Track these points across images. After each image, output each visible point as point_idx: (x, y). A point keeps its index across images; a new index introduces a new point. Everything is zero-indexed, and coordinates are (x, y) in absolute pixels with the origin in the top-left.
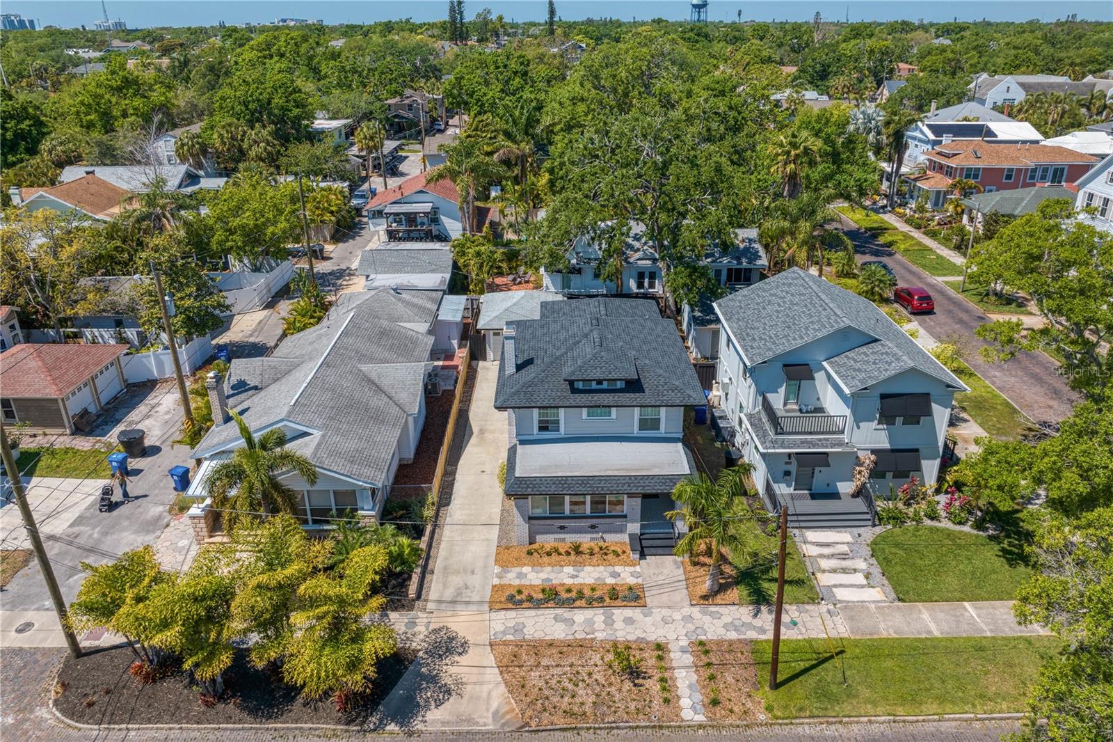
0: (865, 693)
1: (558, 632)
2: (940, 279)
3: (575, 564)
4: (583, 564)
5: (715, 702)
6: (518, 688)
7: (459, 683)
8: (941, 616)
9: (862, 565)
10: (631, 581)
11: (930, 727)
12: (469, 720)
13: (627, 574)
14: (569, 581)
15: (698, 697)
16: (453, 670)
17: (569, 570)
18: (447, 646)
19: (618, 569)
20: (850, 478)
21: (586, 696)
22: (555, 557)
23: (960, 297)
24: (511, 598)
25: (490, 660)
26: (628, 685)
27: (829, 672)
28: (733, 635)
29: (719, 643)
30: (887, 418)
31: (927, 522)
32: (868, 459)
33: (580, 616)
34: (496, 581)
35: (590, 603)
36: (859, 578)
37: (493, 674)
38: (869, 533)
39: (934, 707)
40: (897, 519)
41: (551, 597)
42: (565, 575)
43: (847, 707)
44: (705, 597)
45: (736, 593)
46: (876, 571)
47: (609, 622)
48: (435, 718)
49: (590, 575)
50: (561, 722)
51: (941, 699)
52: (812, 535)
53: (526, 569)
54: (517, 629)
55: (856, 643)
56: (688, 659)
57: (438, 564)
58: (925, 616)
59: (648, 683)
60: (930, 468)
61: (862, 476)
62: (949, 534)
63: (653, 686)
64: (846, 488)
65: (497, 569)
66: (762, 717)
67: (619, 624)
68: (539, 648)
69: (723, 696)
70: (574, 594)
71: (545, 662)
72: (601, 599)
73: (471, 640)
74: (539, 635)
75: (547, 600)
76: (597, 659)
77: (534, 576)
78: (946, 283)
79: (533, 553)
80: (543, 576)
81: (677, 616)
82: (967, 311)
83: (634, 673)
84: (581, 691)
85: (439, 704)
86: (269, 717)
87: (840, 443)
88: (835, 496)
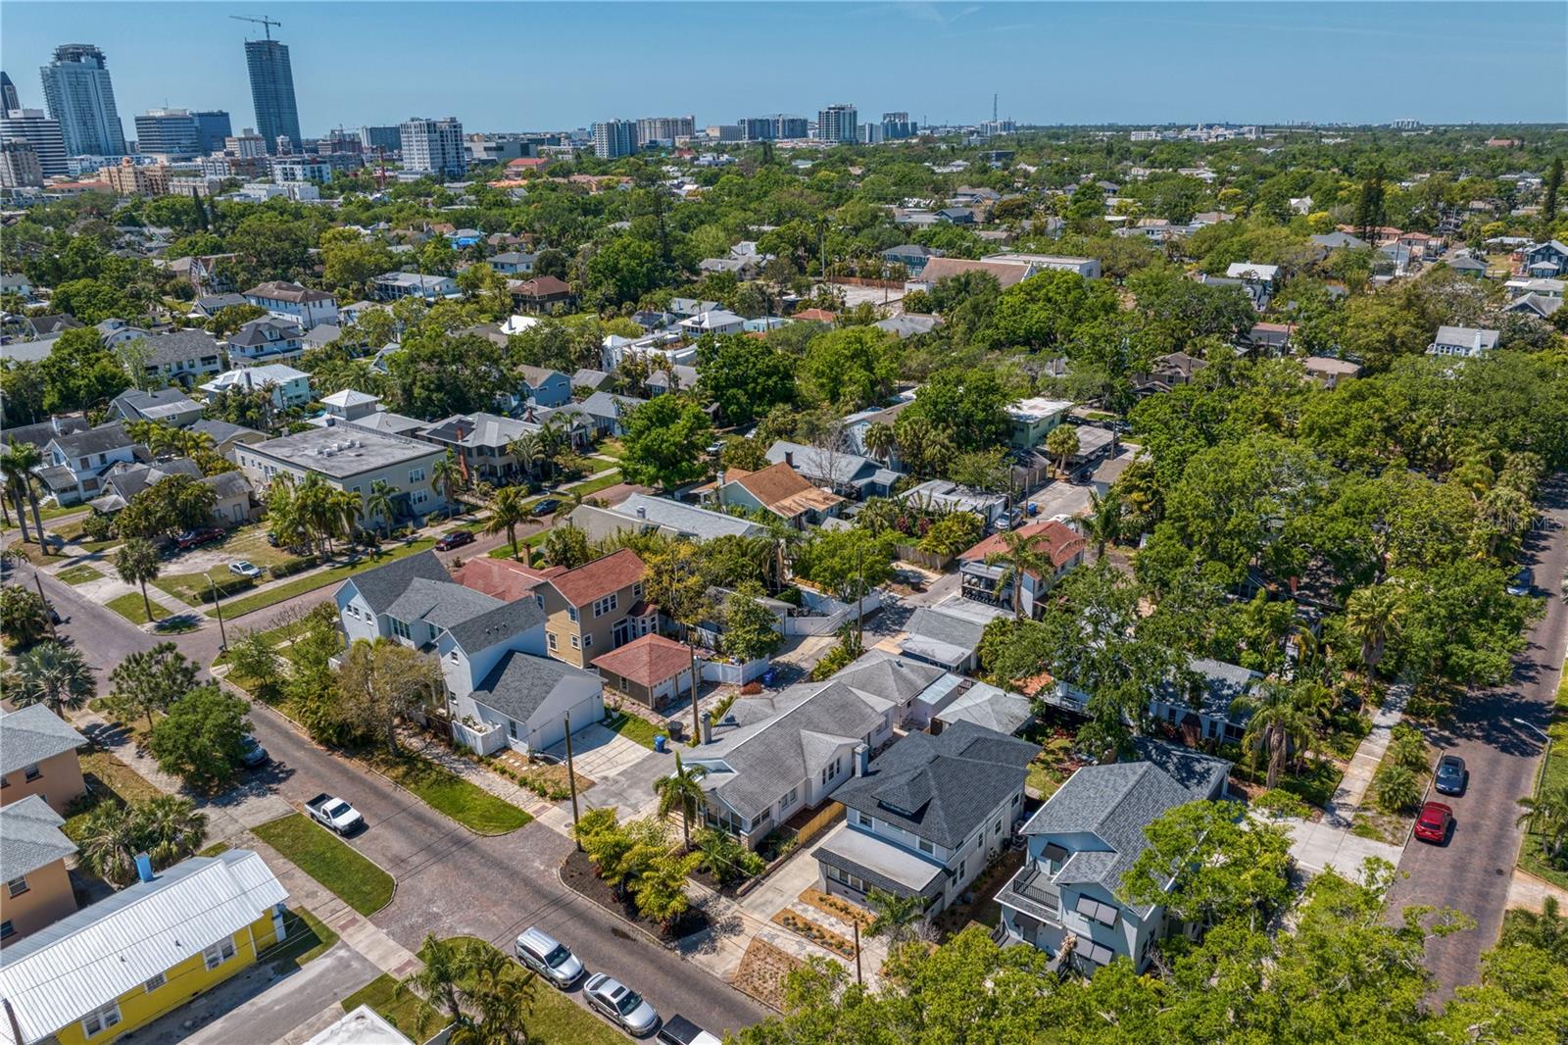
1: (791, 949)
3: (838, 918)
4: (842, 920)
6: (745, 965)
7: (722, 949)
12: (712, 968)
14: (826, 926)
16: (725, 941)
17: (833, 920)
18: (733, 928)
21: (771, 985)
22: (833, 909)
24: (787, 919)
25: (746, 945)
32: (1069, 939)
33: (810, 947)
34: (789, 907)
35: (823, 943)
37: (741, 953)
41: (808, 930)
42: (826, 921)
48: (699, 959)
49: (840, 928)
53: (811, 908)
54: (773, 937)
57: (769, 882)
65: (796, 900)
70: (820, 934)
71: (769, 960)
73: (747, 930)
74: (780, 946)
75: (803, 930)
79: (822, 900)
80: (816, 916)
82: (1495, 858)
85: (706, 953)
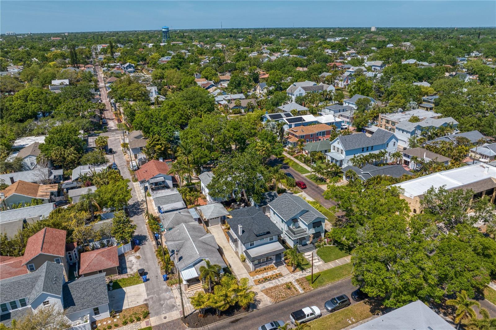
0: (326, 280)
1: (271, 285)
2: (304, 175)
3: (266, 272)
4: (267, 272)
5: (304, 289)
6: (271, 297)
7: (260, 299)
8: (333, 264)
9: (317, 258)
10: (278, 272)
11: (337, 283)
12: (266, 304)
13: (277, 271)
14: (267, 276)
15: (301, 289)
16: (258, 297)
17: (265, 273)
19: (274, 271)
20: (309, 240)
22: (261, 272)
23: (310, 181)
24: (259, 282)
25: (263, 294)
26: (289, 290)
27: (320, 278)
28: (301, 277)
29: (300, 279)
30: (314, 227)
31: (325, 246)
32: (312, 236)
33: (273, 281)
34: (253, 280)
35: (274, 278)
36: (318, 261)
37: (265, 296)
38: (315, 251)
39: (337, 279)
40: (319, 246)
41: (266, 280)
42: (265, 275)
43: (324, 283)
44: (293, 272)
45: (298, 269)
46: (319, 258)
47: (279, 281)
48: (260, 306)
49: (270, 273)
50: (282, 299)
51: (338, 278)
52: (306, 254)
53: (257, 276)
54: (264, 287)
55: (322, 272)
56: (296, 283)
58: (331, 264)
59: (292, 289)
60: (323, 235)
61: (311, 239)
62: (329, 247)
63: (293, 289)
64: (308, 242)
65: (252, 277)
66: (312, 289)
67: (281, 281)
68: (270, 289)
69: (305, 287)
70: (270, 278)
71: (273, 291)
72: (275, 277)
73: (257, 291)
74: (268, 287)
75: (265, 280)
76: (281, 288)
77: (260, 277)
78: (306, 176)
79: (257, 272)
80: (262, 276)
81: (290, 276)
82: (314, 185)
83: (289, 288)
84: (282, 293)
85: (260, 304)
86: (232, 316)
87: (306, 234)
88: (306, 245)
